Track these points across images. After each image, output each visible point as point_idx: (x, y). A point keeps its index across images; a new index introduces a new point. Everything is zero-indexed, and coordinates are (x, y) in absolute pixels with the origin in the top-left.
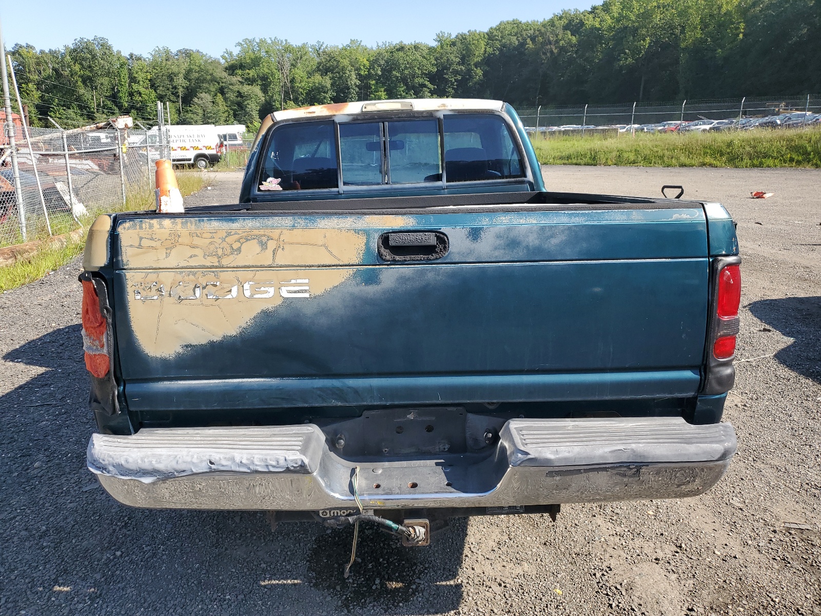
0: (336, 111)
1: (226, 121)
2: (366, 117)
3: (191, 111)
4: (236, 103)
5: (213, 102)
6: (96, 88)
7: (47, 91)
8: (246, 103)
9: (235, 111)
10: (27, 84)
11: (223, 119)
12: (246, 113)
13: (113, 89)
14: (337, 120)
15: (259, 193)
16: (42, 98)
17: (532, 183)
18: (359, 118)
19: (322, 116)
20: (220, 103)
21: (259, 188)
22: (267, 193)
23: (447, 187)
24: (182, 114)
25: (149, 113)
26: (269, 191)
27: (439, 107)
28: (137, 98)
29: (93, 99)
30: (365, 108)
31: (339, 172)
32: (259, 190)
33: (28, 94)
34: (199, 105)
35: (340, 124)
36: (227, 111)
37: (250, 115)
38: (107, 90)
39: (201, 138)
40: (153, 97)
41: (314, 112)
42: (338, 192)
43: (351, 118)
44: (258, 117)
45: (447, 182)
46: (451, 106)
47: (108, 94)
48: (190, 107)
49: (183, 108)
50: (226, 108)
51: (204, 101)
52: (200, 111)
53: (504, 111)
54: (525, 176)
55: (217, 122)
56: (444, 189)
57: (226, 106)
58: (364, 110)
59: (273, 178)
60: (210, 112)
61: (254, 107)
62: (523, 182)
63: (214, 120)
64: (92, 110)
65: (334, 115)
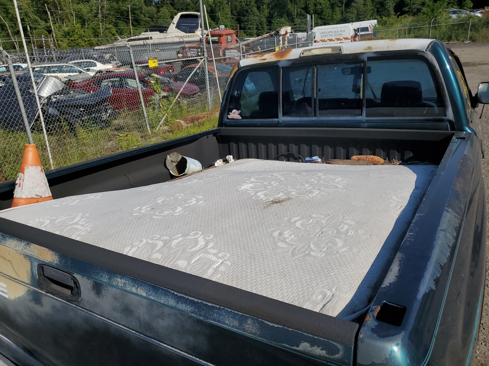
0: (281, 57)
1: (371, 16)
2: (303, 61)
3: (349, 12)
4: (379, 3)
5: (364, 4)
6: (297, 4)
7: (272, 8)
8: (386, 2)
9: (378, 8)
10: (263, 5)
11: (369, 15)
12: (385, 9)
13: (306, 3)
14: (281, 65)
15: (228, 120)
16: (269, 13)
17: (452, 122)
18: (297, 62)
19: (271, 62)
20: (369, 5)
21: (228, 117)
22: (232, 121)
23: (367, 121)
24: (344, 14)
25: (325, 15)
26: (233, 119)
27: (365, 50)
28: (319, 7)
29: (295, 10)
30: (303, 54)
31: (279, 106)
32: (228, 118)
33: (263, 11)
34: (355, 7)
35: (283, 68)
36: (373, 9)
37: (388, 11)
38: (303, 4)
39: (342, 33)
40: (328, 5)
41: (265, 59)
42: (278, 121)
43: (291, 63)
44: (393, 11)
45: (366, 117)
46: (376, 48)
47: (303, 6)
48: (349, 9)
49: (345, 10)
50: (372, 7)
51: (358, 4)
52: (355, 12)
53: (429, 51)
54: (445, 115)
55: (365, 17)
56: (364, 122)
57: (373, 6)
58: (302, 55)
59: (236, 110)
60: (362, 12)
61: (391, 5)
62: (442, 120)
63: (363, 16)
64: (294, 17)
65: (279, 61)
